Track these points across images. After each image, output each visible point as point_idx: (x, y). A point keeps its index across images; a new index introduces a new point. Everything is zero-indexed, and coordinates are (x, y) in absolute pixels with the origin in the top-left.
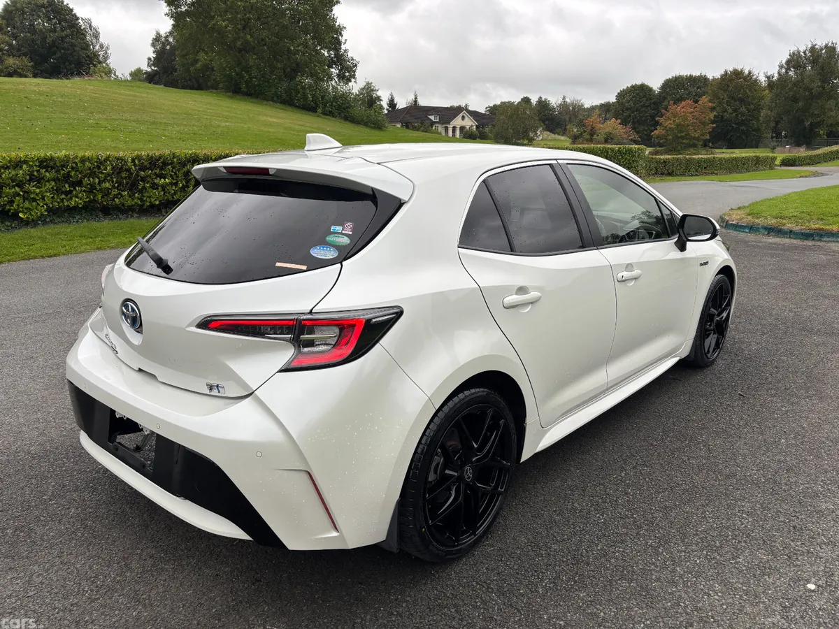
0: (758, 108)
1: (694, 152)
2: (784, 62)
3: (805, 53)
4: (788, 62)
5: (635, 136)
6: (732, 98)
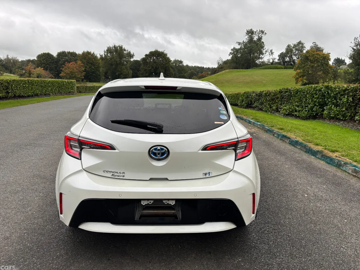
0: (99, 67)
1: (79, 83)
2: (106, 50)
3: (112, 47)
4: (107, 50)
5: (51, 76)
6: (88, 62)
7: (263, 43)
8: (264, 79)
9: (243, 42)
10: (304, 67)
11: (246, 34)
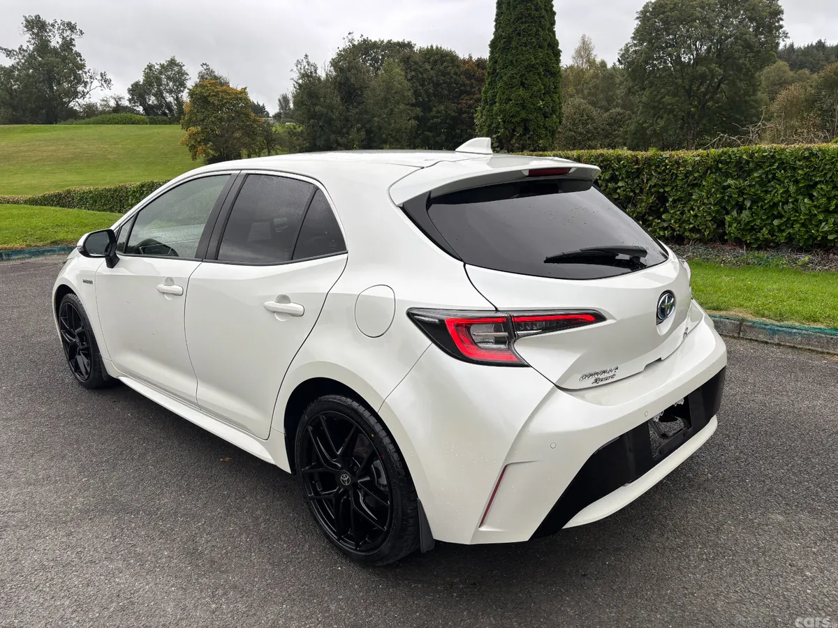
7: (79, 55)
8: (110, 150)
9: (20, 49)
10: (203, 120)
11: (26, 29)
